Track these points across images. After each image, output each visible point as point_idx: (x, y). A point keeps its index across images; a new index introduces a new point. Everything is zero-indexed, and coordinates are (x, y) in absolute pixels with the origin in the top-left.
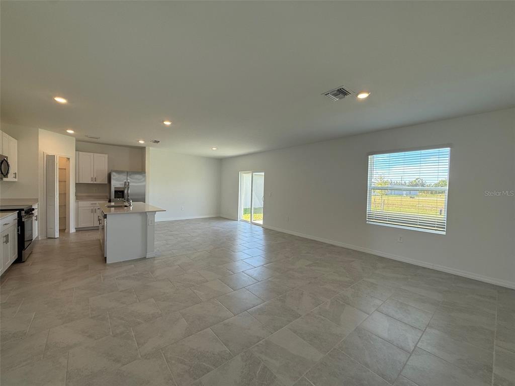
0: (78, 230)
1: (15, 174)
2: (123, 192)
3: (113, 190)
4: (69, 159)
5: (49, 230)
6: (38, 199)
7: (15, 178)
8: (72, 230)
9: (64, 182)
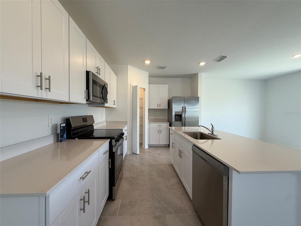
0: (150, 146)
1: (114, 101)
2: (181, 116)
3: (174, 114)
4: (144, 89)
5: (133, 146)
6: (127, 122)
7: (114, 104)
8: (146, 147)
9: (142, 108)
